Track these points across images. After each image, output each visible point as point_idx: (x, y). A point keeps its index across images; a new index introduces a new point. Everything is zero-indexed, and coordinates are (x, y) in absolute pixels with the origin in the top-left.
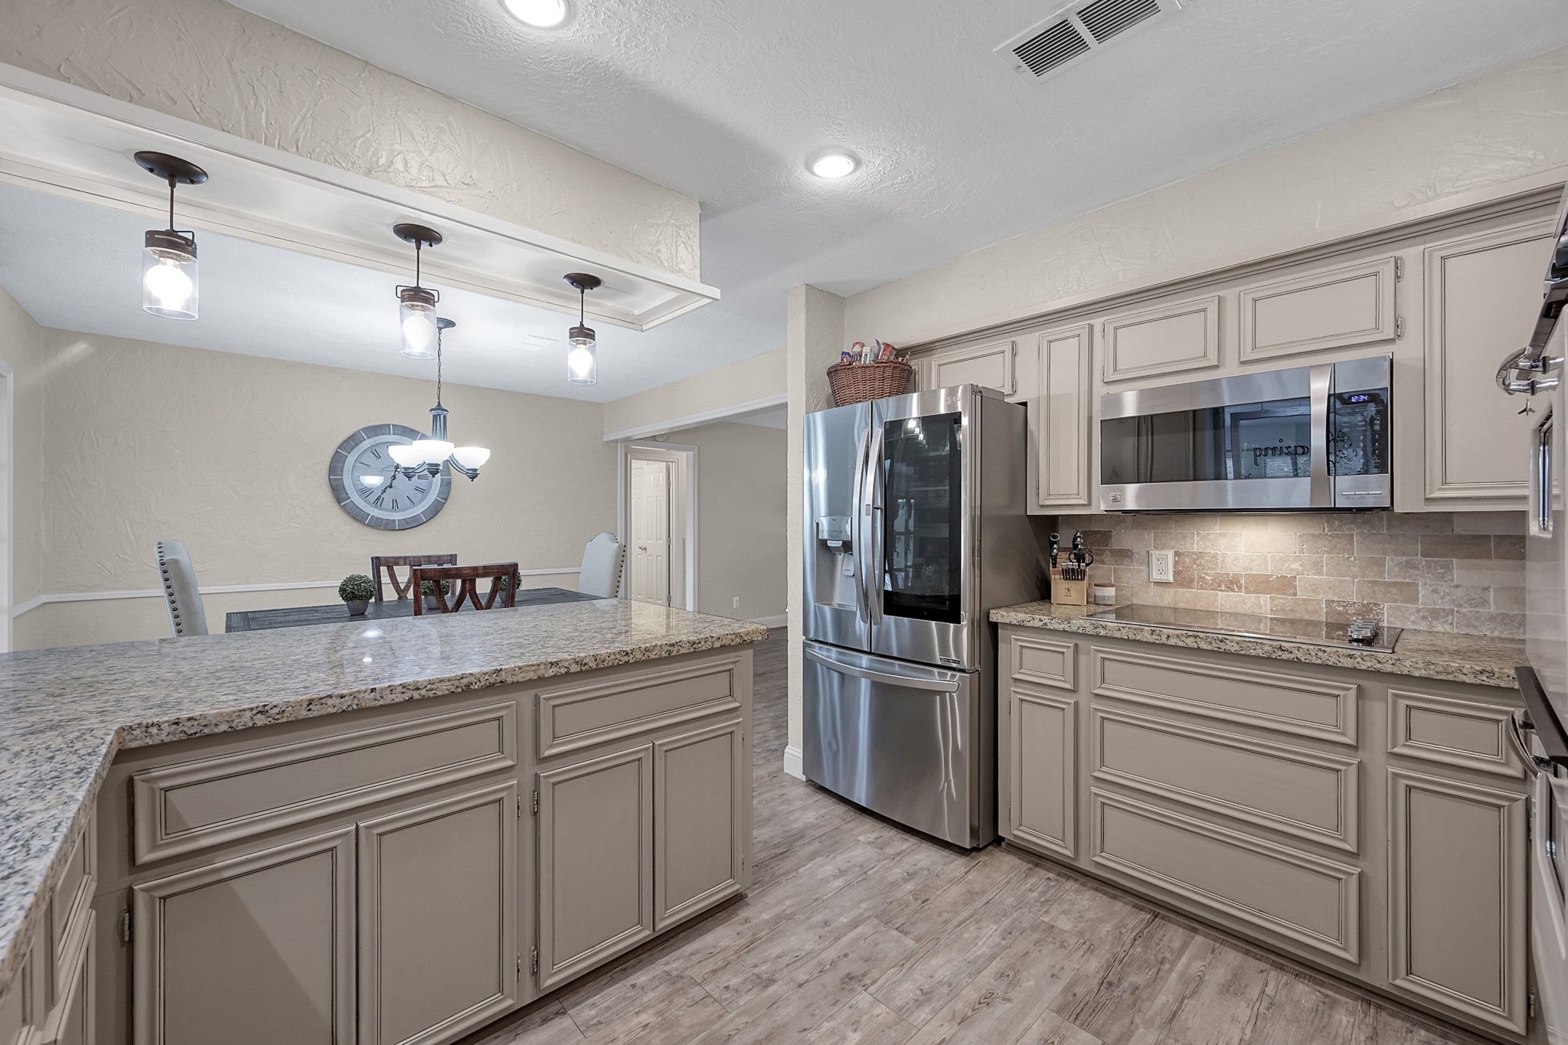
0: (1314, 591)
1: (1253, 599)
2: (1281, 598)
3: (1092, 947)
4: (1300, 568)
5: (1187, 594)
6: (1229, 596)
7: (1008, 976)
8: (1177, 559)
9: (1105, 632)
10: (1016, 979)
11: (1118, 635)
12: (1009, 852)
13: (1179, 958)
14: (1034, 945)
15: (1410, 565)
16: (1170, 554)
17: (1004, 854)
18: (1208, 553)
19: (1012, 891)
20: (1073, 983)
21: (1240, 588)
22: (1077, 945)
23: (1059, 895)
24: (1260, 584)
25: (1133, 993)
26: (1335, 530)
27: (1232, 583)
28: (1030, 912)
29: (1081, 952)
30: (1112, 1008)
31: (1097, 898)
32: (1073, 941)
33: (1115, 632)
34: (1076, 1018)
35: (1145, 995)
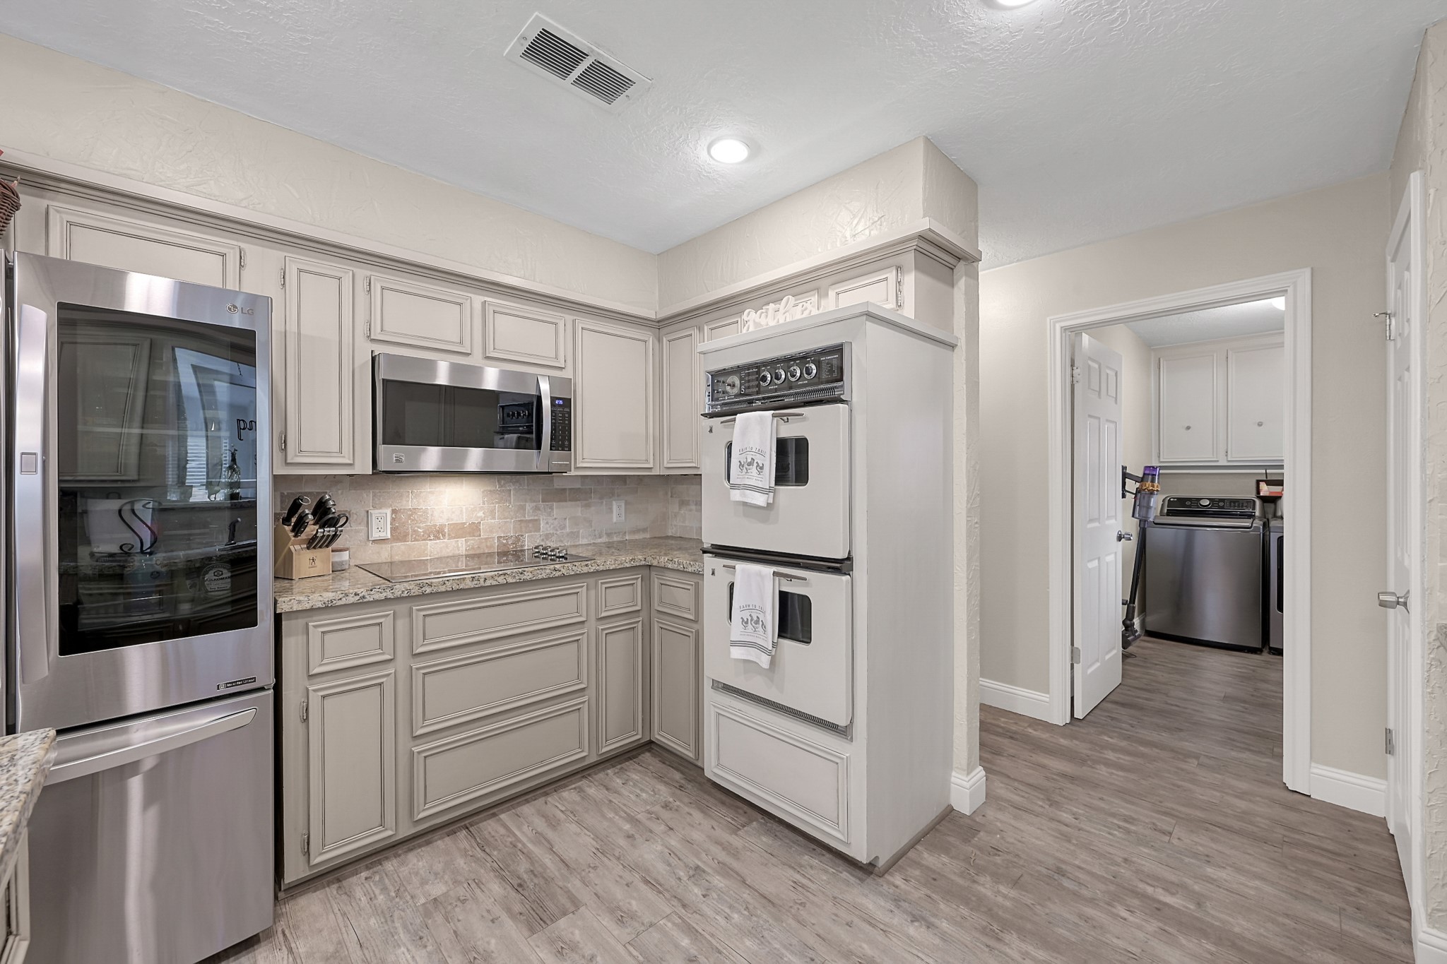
0: (491, 532)
1: (454, 543)
2: (472, 540)
3: (476, 881)
4: (483, 516)
5: (403, 547)
6: (436, 543)
7: (475, 958)
8: (393, 516)
9: (431, 589)
10: (482, 952)
11: (443, 589)
12: (293, 897)
13: (515, 835)
14: (449, 923)
15: (537, 509)
16: (389, 512)
17: (292, 903)
18: (420, 509)
19: (361, 915)
20: (509, 911)
21: (444, 535)
22: (468, 890)
23: (397, 879)
24: (460, 530)
25: (535, 875)
26: (502, 487)
27: (438, 533)
28: (403, 910)
29: (478, 891)
30: (544, 895)
31: (422, 854)
32: (461, 891)
33: (440, 587)
34: (544, 922)
35: (540, 869)
